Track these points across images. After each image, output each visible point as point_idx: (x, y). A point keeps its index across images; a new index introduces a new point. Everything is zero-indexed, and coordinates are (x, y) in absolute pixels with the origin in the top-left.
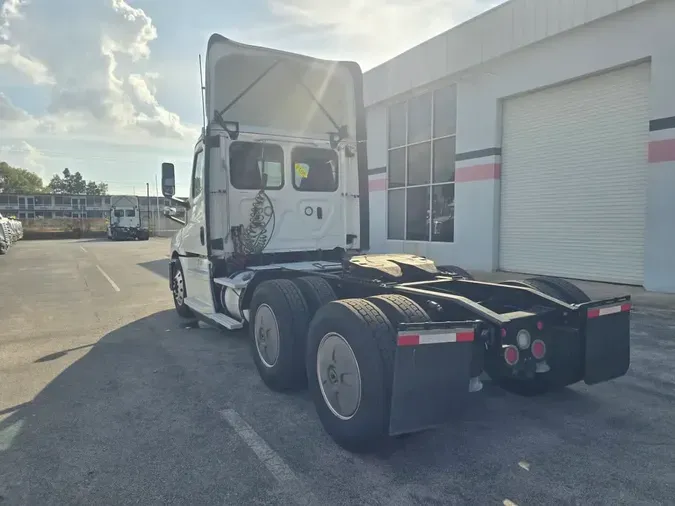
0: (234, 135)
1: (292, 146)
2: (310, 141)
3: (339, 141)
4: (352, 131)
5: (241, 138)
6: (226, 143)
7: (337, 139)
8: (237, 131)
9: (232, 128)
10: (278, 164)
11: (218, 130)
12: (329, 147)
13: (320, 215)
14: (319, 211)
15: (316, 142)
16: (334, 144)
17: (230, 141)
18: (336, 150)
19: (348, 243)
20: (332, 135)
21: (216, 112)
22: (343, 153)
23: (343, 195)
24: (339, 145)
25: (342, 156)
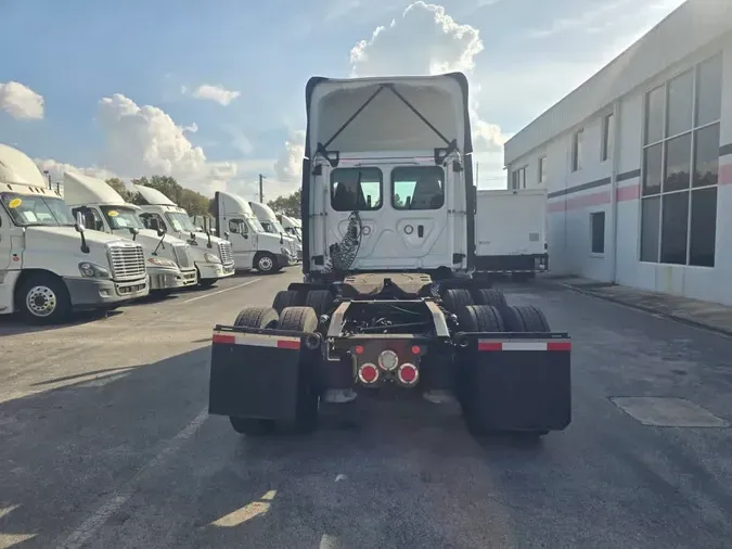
0: (334, 163)
1: (392, 167)
2: (410, 160)
3: (445, 156)
4: (461, 144)
5: (340, 165)
6: (327, 170)
7: (442, 154)
8: (338, 159)
9: (333, 157)
10: (377, 185)
11: (322, 160)
12: (434, 164)
13: (421, 235)
14: (421, 229)
15: (417, 160)
16: (439, 160)
17: (331, 169)
18: (441, 166)
19: (455, 262)
20: (437, 151)
21: (319, 144)
22: (451, 166)
23: (449, 211)
24: (446, 160)
25: (449, 171)
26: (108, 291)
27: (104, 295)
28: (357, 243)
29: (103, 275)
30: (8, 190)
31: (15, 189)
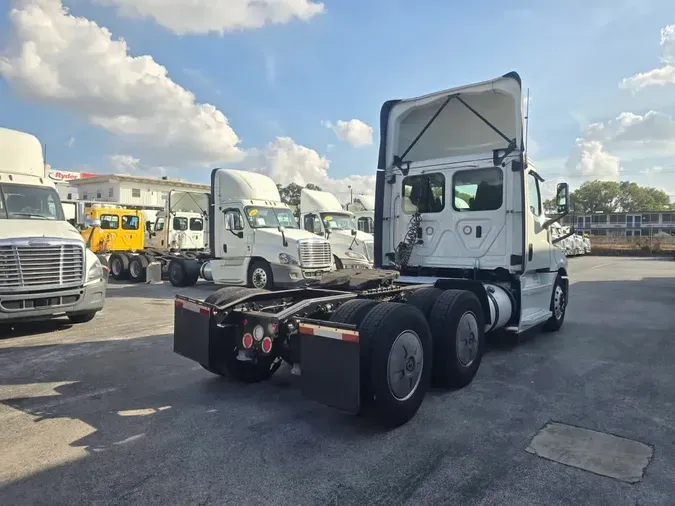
0: (405, 172)
1: (452, 172)
2: (469, 164)
3: (503, 157)
5: (410, 173)
6: (400, 179)
7: (501, 155)
8: (408, 168)
9: (405, 167)
11: (397, 171)
12: (492, 165)
13: (479, 234)
14: (479, 229)
15: (476, 163)
16: (497, 160)
17: (403, 177)
18: (500, 166)
19: (513, 263)
20: (496, 152)
21: (396, 158)
22: (510, 166)
23: (508, 212)
24: (504, 161)
25: (507, 171)
26: (296, 274)
27: (293, 277)
28: (421, 242)
29: (295, 263)
30: (250, 204)
31: (256, 203)
